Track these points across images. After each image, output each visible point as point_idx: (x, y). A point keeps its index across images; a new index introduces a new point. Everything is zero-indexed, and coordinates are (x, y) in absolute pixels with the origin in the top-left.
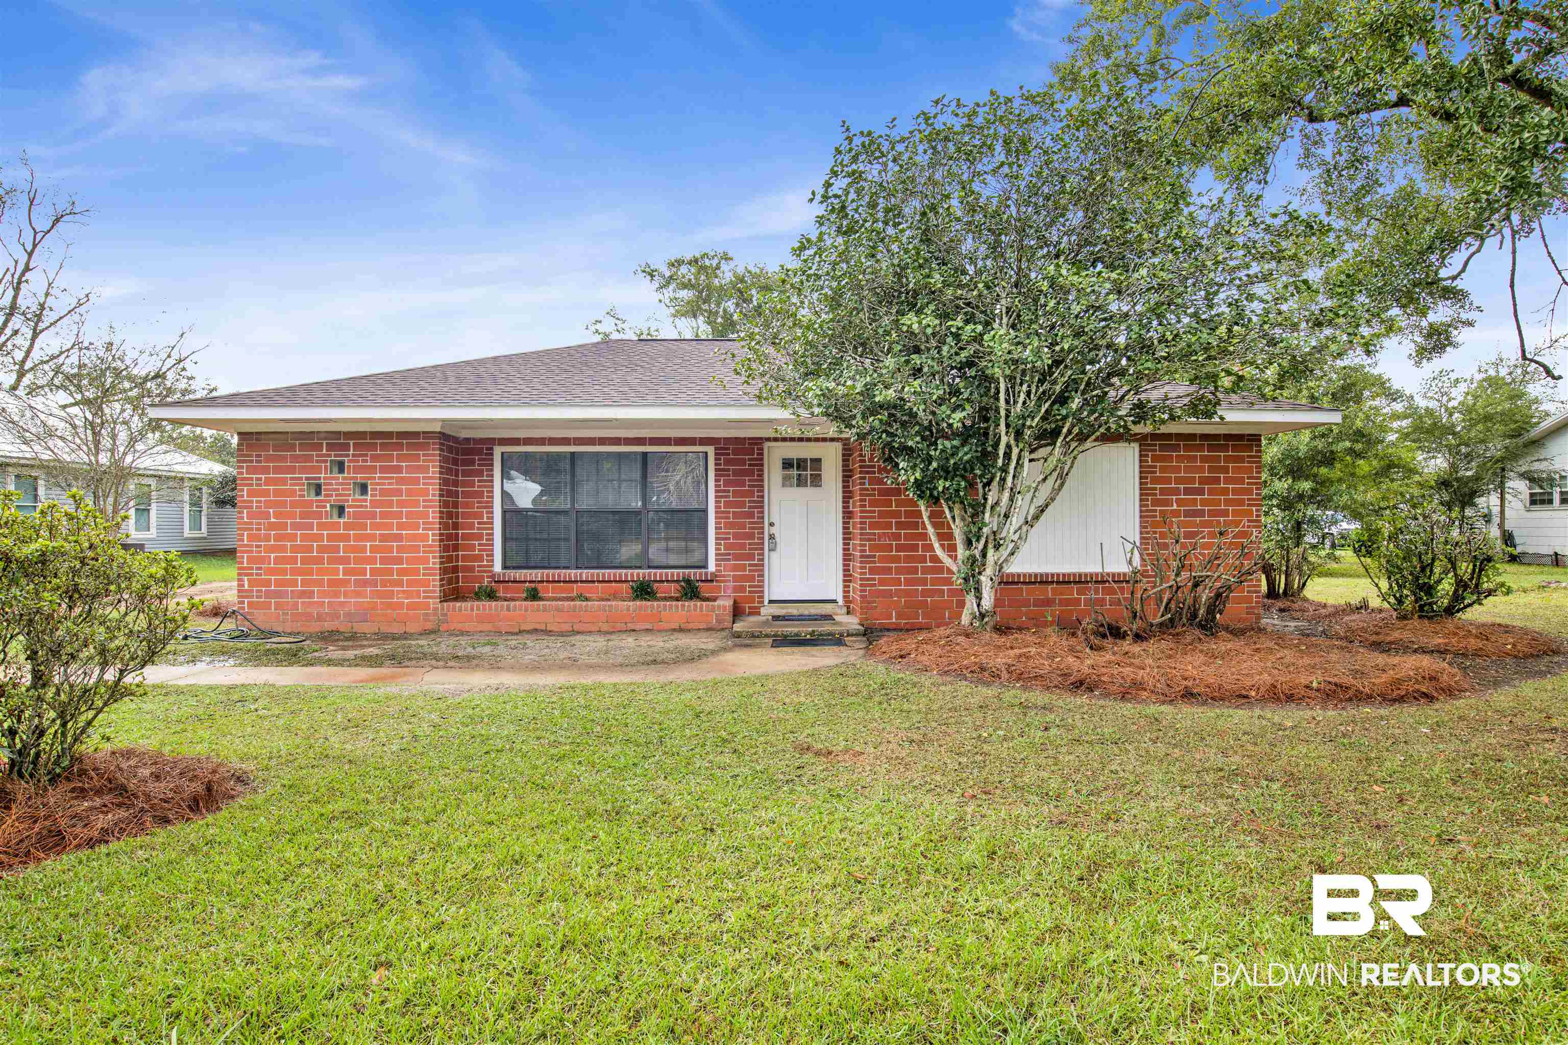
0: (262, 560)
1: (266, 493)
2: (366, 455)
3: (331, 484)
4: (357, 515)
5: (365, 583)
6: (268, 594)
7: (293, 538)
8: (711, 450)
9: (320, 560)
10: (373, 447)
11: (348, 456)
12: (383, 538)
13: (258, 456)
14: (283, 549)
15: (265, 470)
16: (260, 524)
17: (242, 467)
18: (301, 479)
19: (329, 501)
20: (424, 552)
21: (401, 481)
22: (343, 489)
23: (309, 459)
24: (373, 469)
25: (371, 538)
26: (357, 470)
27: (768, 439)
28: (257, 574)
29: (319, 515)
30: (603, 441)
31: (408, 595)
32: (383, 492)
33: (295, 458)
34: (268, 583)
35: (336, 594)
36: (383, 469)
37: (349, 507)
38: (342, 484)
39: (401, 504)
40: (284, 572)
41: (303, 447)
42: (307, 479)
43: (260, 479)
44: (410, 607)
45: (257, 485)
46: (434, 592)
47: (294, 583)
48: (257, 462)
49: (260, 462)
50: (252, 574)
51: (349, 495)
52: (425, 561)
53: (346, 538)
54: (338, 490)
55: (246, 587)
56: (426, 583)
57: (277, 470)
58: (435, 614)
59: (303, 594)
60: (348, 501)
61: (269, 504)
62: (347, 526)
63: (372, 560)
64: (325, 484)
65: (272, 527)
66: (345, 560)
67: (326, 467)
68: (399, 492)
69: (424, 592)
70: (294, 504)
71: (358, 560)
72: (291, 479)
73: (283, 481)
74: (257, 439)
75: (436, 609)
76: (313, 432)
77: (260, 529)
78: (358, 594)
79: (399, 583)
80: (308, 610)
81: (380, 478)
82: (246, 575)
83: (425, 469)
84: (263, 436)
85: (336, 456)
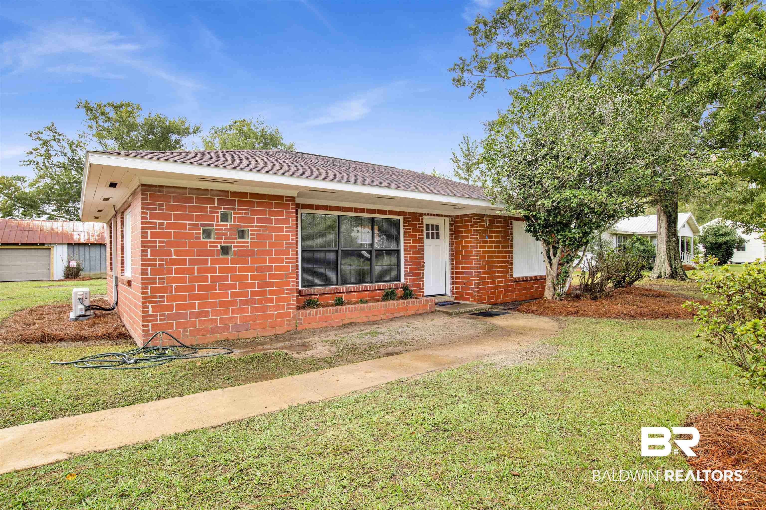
0: (165, 289)
1: (168, 235)
2: (247, 210)
3: (222, 230)
4: (241, 253)
5: (246, 302)
6: (170, 317)
7: (191, 271)
8: (401, 218)
9: (213, 288)
10: (252, 204)
11: (234, 209)
12: (260, 269)
13: (159, 205)
14: (183, 280)
15: (168, 217)
16: (163, 260)
17: (146, 214)
18: (198, 225)
19: (220, 243)
20: (287, 278)
21: (272, 229)
22: (230, 234)
23: (204, 209)
24: (251, 220)
25: (251, 269)
26: (241, 220)
27: (425, 214)
28: (160, 302)
29: (211, 253)
30: (356, 210)
31: (277, 308)
32: (260, 237)
33: (192, 209)
34: (170, 308)
35: (226, 312)
36: (260, 221)
37: (235, 247)
38: (230, 230)
39: (271, 245)
40: (184, 298)
41: (199, 200)
42: (202, 225)
43: (163, 224)
44: (279, 316)
45: (159, 228)
46: (293, 305)
47: (193, 306)
48: (159, 209)
49: (163, 210)
50: (156, 302)
51: (235, 238)
52: (288, 284)
53: (232, 270)
54: (226, 234)
55: (150, 313)
56: (288, 299)
57: (177, 217)
58: (294, 320)
59: (199, 314)
60: (234, 242)
61: (170, 245)
62: (234, 261)
63: (251, 286)
64: (217, 230)
65: (173, 262)
66: (233, 287)
67: (217, 217)
68: (270, 237)
69: (287, 305)
70: (192, 245)
71: (242, 286)
72: (189, 224)
73: (183, 226)
74: (159, 191)
75: (295, 316)
76: (207, 190)
77: (163, 265)
78: (242, 310)
79: (271, 300)
80: (205, 326)
81: (257, 226)
82: (150, 302)
83: (287, 222)
84: (165, 189)
85: (225, 209)
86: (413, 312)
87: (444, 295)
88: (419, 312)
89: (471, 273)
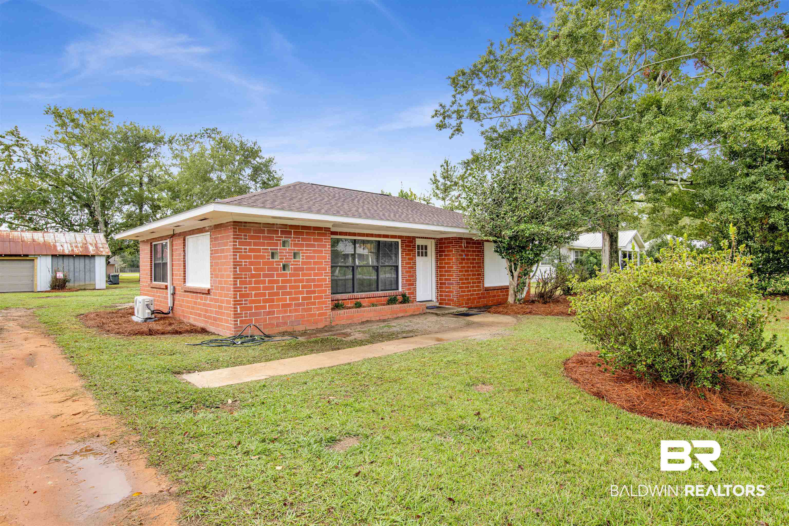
0: (247, 295)
1: (250, 257)
2: (299, 238)
3: (283, 253)
4: (296, 269)
5: (298, 305)
6: (251, 315)
7: (264, 282)
8: (399, 241)
9: (277, 294)
10: (302, 233)
11: (291, 238)
12: (308, 281)
13: (245, 235)
14: (259, 288)
15: (249, 244)
16: (246, 275)
17: (236, 242)
18: (268, 249)
19: (282, 262)
20: (325, 287)
21: (314, 251)
22: (289, 256)
23: (271, 238)
24: (302, 245)
25: (302, 281)
26: (295, 245)
27: (417, 237)
28: (245, 304)
29: (277, 270)
30: (367, 235)
31: (318, 309)
32: (308, 257)
33: (264, 238)
34: (251, 308)
35: (286, 312)
36: (308, 245)
37: (292, 265)
38: (288, 253)
39: (315, 263)
40: (259, 301)
41: (269, 232)
42: (271, 249)
43: (246, 249)
44: (320, 315)
45: (244, 252)
46: (329, 307)
47: (264, 307)
48: (244, 239)
49: (246, 239)
50: (242, 304)
51: (292, 259)
52: (325, 291)
53: (290, 281)
54: (286, 256)
55: (239, 312)
56: (325, 303)
57: (255, 244)
58: (330, 318)
59: (269, 313)
60: (291, 262)
61: (251, 263)
62: (291, 275)
63: (302, 293)
64: (280, 252)
65: (253, 276)
66: (290, 293)
67: (280, 243)
68: (313, 257)
69: (325, 307)
70: (264, 263)
71: (296, 293)
72: (263, 249)
73: (259, 250)
74: (244, 226)
75: (330, 315)
76: (274, 224)
77: (246, 278)
78: (296, 311)
79: (314, 304)
80: (272, 322)
81: (306, 250)
82: (239, 304)
83: (325, 246)
84: (247, 224)
85: (285, 237)
86: (411, 313)
87: (431, 301)
88: (415, 313)
89: (452, 284)
